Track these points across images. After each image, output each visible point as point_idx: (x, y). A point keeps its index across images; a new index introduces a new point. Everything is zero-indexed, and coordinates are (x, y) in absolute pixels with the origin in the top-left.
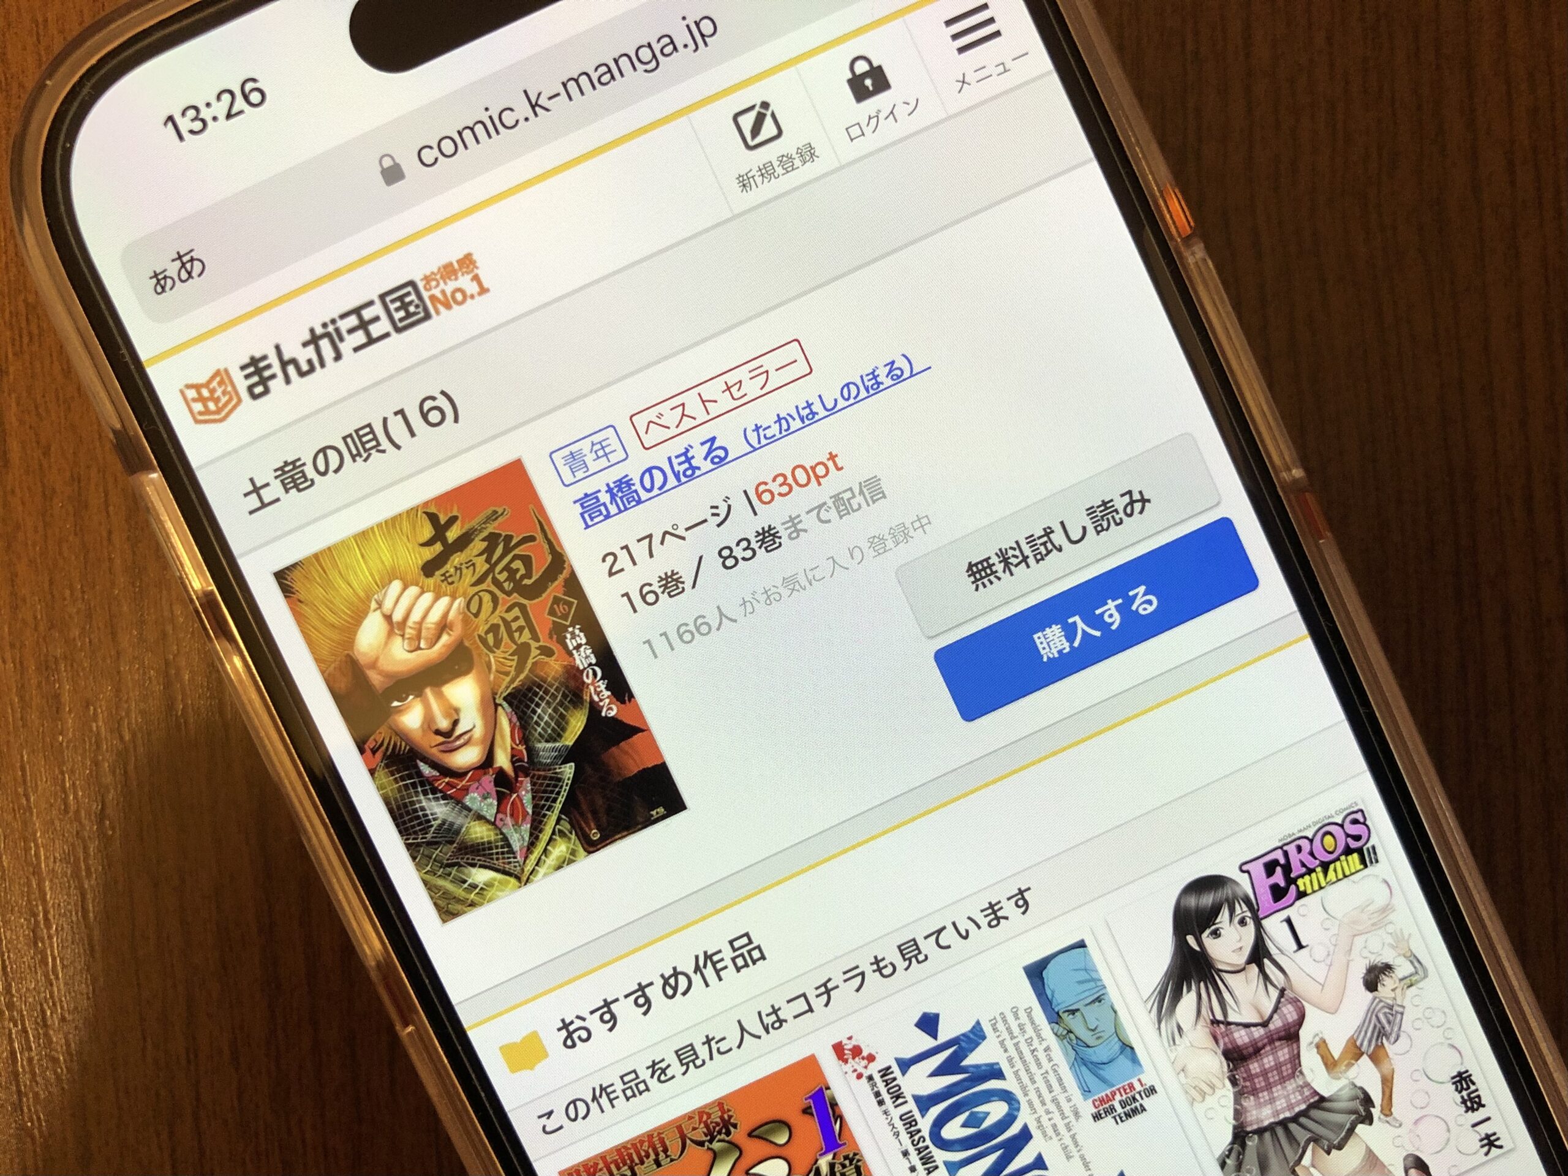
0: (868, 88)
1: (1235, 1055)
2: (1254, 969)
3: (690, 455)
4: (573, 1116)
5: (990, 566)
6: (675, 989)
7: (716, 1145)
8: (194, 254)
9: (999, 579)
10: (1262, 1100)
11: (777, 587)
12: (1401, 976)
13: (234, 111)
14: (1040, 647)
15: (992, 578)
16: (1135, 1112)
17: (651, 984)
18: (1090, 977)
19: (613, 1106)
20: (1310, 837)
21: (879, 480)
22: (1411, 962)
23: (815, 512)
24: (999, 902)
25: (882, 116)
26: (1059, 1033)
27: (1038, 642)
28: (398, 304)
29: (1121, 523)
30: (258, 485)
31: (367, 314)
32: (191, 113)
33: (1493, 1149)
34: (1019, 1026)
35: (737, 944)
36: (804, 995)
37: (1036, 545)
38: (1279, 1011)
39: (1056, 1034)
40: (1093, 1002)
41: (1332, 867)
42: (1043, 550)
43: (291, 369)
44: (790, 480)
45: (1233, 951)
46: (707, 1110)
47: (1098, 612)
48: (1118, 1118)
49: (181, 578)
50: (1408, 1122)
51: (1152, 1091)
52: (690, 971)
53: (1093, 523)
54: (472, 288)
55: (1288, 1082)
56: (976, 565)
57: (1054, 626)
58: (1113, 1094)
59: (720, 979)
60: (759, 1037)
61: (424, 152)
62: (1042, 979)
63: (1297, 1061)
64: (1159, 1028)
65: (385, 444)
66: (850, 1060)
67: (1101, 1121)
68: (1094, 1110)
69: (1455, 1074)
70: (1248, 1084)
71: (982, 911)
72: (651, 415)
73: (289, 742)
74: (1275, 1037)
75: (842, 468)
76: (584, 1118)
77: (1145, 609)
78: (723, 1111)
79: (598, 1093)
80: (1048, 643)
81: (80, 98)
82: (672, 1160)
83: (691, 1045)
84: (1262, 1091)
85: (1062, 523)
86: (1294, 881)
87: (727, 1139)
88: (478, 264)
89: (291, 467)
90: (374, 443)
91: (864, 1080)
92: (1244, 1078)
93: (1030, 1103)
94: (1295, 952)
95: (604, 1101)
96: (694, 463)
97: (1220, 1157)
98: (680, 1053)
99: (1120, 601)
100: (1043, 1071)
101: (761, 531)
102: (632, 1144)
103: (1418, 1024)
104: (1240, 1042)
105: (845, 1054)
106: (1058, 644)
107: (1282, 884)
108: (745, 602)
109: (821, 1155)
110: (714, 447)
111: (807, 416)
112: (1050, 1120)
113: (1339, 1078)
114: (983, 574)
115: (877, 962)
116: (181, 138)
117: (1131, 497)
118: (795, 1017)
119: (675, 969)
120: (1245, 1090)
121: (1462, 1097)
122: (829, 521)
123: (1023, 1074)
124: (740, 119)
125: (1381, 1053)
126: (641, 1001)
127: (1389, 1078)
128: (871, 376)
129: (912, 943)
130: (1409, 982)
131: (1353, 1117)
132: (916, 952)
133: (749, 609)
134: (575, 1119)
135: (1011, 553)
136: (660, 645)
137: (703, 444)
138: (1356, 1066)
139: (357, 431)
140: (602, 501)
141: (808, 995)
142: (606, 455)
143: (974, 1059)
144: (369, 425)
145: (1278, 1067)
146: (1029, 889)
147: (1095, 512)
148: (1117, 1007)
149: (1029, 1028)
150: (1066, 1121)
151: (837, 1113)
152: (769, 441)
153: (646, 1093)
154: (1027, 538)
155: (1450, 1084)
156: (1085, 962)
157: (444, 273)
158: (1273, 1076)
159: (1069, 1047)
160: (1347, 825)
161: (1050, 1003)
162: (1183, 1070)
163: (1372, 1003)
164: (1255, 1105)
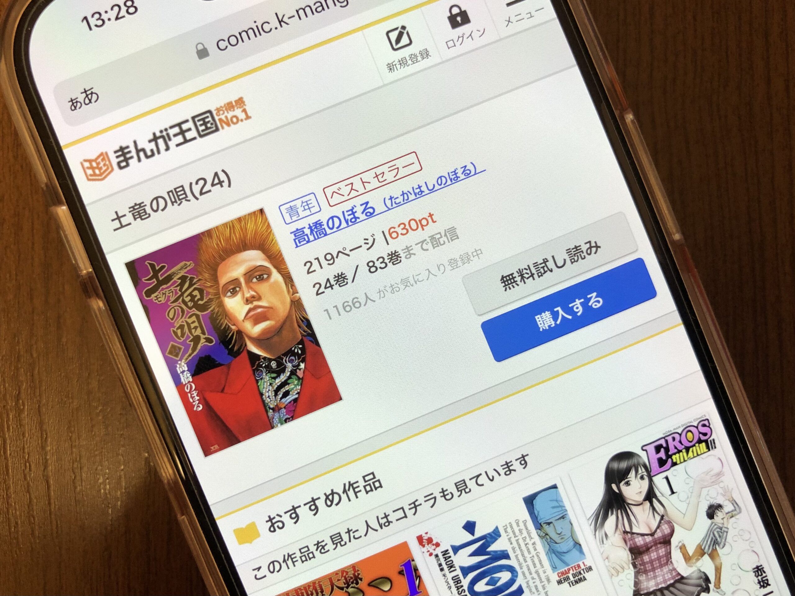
0: (458, 22)
1: (636, 551)
2: (647, 504)
3: (354, 211)
4: (272, 570)
5: (513, 278)
6: (332, 502)
7: (350, 590)
8: (93, 90)
9: (518, 285)
10: (649, 577)
11: (398, 284)
12: (727, 512)
13: (120, 16)
14: (539, 323)
15: (514, 284)
16: (580, 580)
17: (319, 498)
18: (559, 505)
19: (294, 566)
20: (680, 432)
21: (456, 229)
22: (733, 504)
23: (420, 245)
24: (511, 461)
25: (465, 37)
26: (541, 535)
27: (537, 320)
28: (201, 122)
29: (585, 258)
30: (120, 215)
31: (185, 127)
32: (97, 16)
34: (519, 530)
35: (367, 478)
36: (402, 508)
37: (539, 268)
38: (660, 528)
39: (539, 536)
40: (560, 518)
41: (691, 449)
42: (542, 270)
43: (142, 154)
44: (407, 227)
45: (637, 494)
46: (346, 570)
47: (570, 305)
48: (571, 583)
51: (590, 569)
52: (340, 491)
53: (570, 257)
54: (242, 116)
55: (664, 568)
56: (506, 277)
57: (546, 312)
58: (569, 570)
59: (357, 497)
60: (377, 530)
61: (220, 43)
62: (533, 505)
64: (595, 535)
65: (190, 196)
66: (426, 545)
67: (562, 585)
68: (558, 579)
69: (755, 566)
70: (642, 567)
71: (502, 466)
72: (335, 188)
74: (658, 542)
75: (436, 222)
76: (278, 571)
77: (596, 305)
78: (355, 571)
79: (286, 558)
80: (543, 321)
81: (38, 4)
83: (339, 533)
84: (650, 572)
85: (553, 257)
86: (670, 456)
87: (356, 586)
88: (246, 103)
89: (138, 207)
90: (184, 196)
91: (433, 557)
92: (640, 564)
93: (524, 574)
94: (670, 495)
95: (290, 562)
96: (356, 215)
98: (333, 537)
99: (582, 300)
100: (531, 556)
101: (390, 254)
102: (304, 587)
103: (736, 538)
104: (638, 544)
105: (423, 542)
106: (549, 322)
107: (664, 458)
108: (380, 292)
110: (368, 207)
111: (419, 192)
112: (534, 583)
113: (691, 566)
114: (509, 282)
115: (443, 491)
116: (90, 29)
117: (590, 244)
118: (397, 520)
119: (332, 490)
120: (641, 571)
121: (758, 580)
122: (427, 250)
123: (520, 557)
124: (390, 34)
125: (715, 553)
126: (313, 507)
127: (719, 567)
128: (454, 173)
129: (463, 482)
130: (731, 515)
131: (699, 588)
132: (465, 487)
133: (382, 295)
134: (273, 572)
135: (525, 271)
136: (333, 312)
137: (361, 205)
138: (701, 561)
139: (175, 189)
140: (306, 233)
141: (404, 508)
142: (309, 208)
143: (493, 547)
144: (182, 186)
145: (659, 558)
146: (527, 455)
147: (571, 251)
148: (572, 522)
149: (524, 532)
150: (543, 584)
151: (417, 575)
152: (397, 205)
153: (313, 559)
154: (534, 264)
155: (752, 572)
156: (556, 496)
157: (227, 107)
158: (656, 564)
159: (546, 543)
160: (700, 427)
161: (537, 518)
162: (607, 558)
163: (711, 526)
164: (646, 579)
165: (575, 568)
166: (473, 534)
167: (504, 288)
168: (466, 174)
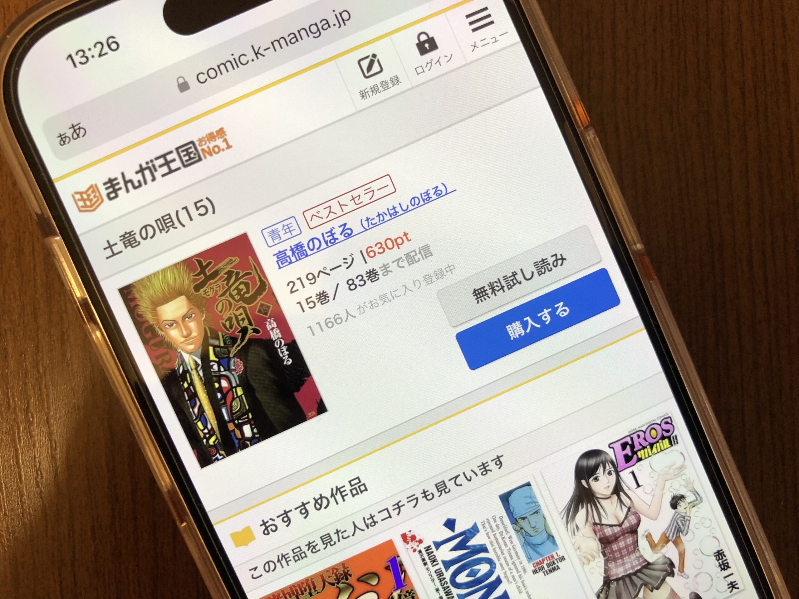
0: (426, 48)
1: (605, 541)
2: (615, 497)
3: (333, 232)
4: (267, 569)
5: (485, 291)
6: (321, 505)
7: (341, 585)
8: (81, 126)
9: (489, 297)
10: (618, 564)
11: (376, 300)
12: (689, 501)
13: (103, 53)
14: (510, 332)
15: (486, 297)
16: (554, 569)
17: (309, 503)
18: (533, 500)
19: (288, 565)
20: (644, 430)
21: (429, 246)
22: (695, 495)
23: (397, 262)
24: (487, 462)
25: (433, 62)
26: (516, 529)
27: (508, 330)
28: (185, 153)
29: (551, 270)
30: (111, 244)
31: (169, 158)
32: (81, 54)
33: (734, 589)
34: (496, 525)
35: (353, 483)
36: (387, 509)
37: (508, 280)
38: (627, 519)
39: (515, 530)
40: (534, 513)
41: (655, 446)
42: (511, 283)
43: (129, 185)
44: (384, 246)
45: (605, 488)
46: (336, 567)
47: (539, 315)
48: (545, 572)
49: (70, 291)
50: (692, 577)
51: (563, 559)
52: (329, 496)
53: (537, 270)
54: (223, 145)
55: (631, 555)
56: (478, 290)
57: (516, 322)
58: (543, 560)
59: (344, 500)
60: (363, 530)
61: (200, 76)
62: (508, 502)
63: (636, 544)
64: (567, 527)
65: (177, 224)
66: (410, 542)
67: (537, 574)
68: (533, 568)
69: (716, 551)
70: (611, 555)
71: (478, 467)
72: (314, 211)
73: (124, 376)
74: (625, 531)
75: (410, 240)
76: (273, 571)
77: (563, 314)
78: (345, 568)
79: (280, 558)
80: (514, 330)
81: (23, 45)
82: (318, 593)
83: (329, 534)
84: (618, 559)
85: (521, 270)
86: (635, 453)
87: (346, 582)
88: (226, 133)
89: (128, 235)
90: (171, 224)
91: (417, 552)
92: (609, 553)
93: (501, 565)
94: (636, 488)
95: (284, 562)
96: (335, 236)
97: (597, 592)
98: (323, 538)
99: (550, 310)
100: (508, 548)
101: (369, 272)
102: (298, 585)
104: (607, 534)
105: (407, 539)
106: (519, 331)
107: (630, 454)
108: (360, 308)
109: (395, 590)
110: (346, 228)
111: (394, 213)
112: (511, 573)
113: (657, 553)
114: (481, 295)
115: (424, 492)
116: (75, 66)
117: (556, 257)
118: (382, 520)
119: (321, 495)
120: (610, 559)
121: (719, 563)
122: (403, 267)
123: (498, 550)
124: (362, 63)
125: (679, 540)
126: (304, 511)
127: (683, 553)
128: (426, 194)
129: (443, 483)
130: (693, 505)
131: (665, 573)
132: (445, 487)
133: (362, 311)
134: (268, 572)
135: (495, 284)
136: (316, 328)
137: (340, 227)
138: (665, 547)
139: (163, 217)
140: (288, 255)
141: (389, 509)
142: (290, 231)
144: (169, 214)
145: (627, 547)
146: (502, 456)
147: (538, 264)
148: (546, 516)
149: (501, 526)
150: (520, 574)
151: (403, 569)
152: (374, 226)
153: (305, 558)
154: (504, 277)
155: (713, 556)
156: (530, 493)
157: (209, 138)
158: (624, 552)
159: (521, 536)
160: (663, 425)
161: (512, 514)
162: (579, 548)
163: (674, 515)
164: (615, 566)
165: (549, 558)
166: (453, 531)
167: (477, 301)
168: (438, 195)
